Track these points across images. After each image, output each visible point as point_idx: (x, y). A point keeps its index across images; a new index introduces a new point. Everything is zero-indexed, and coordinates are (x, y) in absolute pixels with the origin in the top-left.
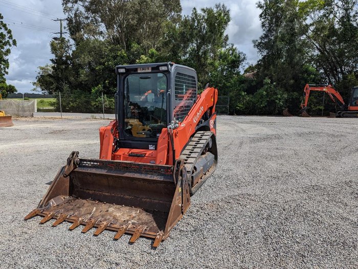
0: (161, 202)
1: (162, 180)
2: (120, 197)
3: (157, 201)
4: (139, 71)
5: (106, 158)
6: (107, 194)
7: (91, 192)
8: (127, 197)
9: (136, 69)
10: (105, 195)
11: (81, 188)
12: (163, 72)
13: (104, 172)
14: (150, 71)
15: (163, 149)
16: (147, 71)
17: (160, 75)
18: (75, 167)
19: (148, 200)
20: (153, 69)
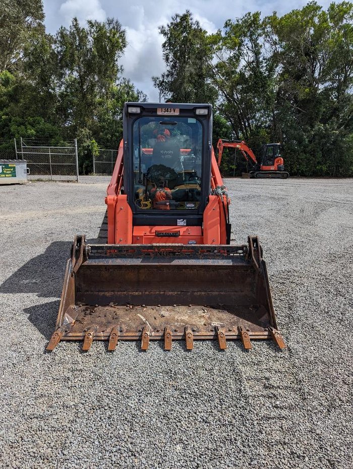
0: (222, 293)
1: (231, 264)
2: (160, 295)
3: (217, 293)
4: (159, 113)
5: (126, 241)
6: (137, 293)
7: (108, 294)
8: (170, 293)
9: (155, 110)
10: (133, 296)
11: (87, 291)
12: (198, 117)
13: (137, 262)
14: (177, 113)
15: (214, 224)
16: (172, 113)
17: (192, 121)
18: (85, 260)
19: (203, 293)
20: (181, 111)
